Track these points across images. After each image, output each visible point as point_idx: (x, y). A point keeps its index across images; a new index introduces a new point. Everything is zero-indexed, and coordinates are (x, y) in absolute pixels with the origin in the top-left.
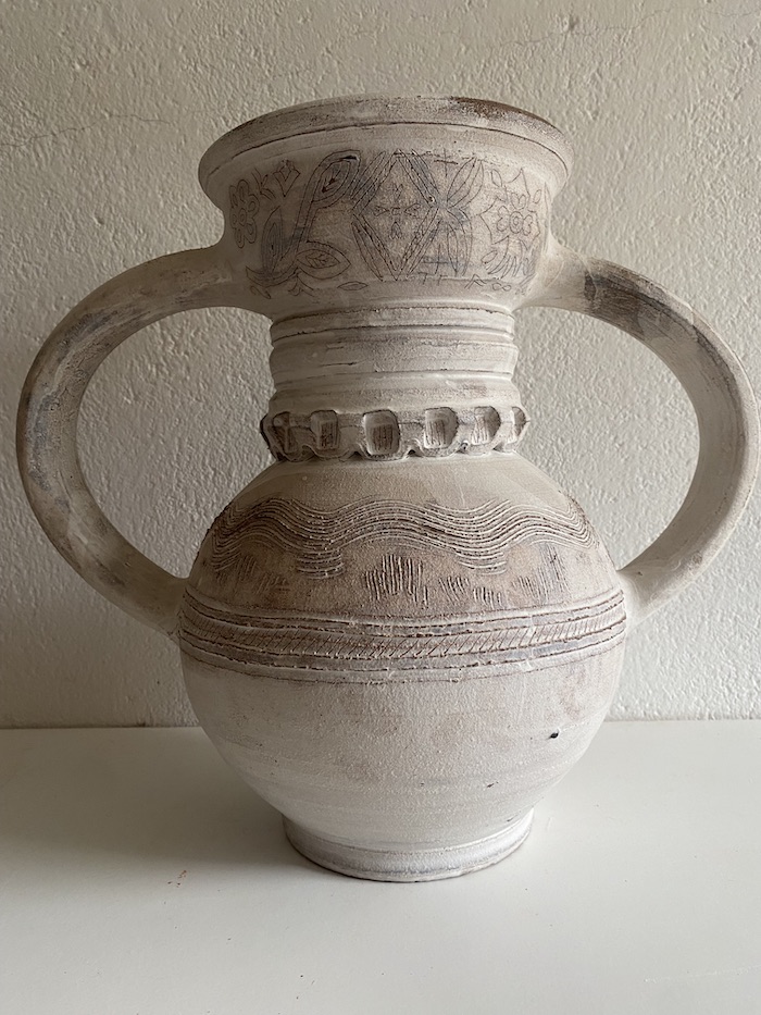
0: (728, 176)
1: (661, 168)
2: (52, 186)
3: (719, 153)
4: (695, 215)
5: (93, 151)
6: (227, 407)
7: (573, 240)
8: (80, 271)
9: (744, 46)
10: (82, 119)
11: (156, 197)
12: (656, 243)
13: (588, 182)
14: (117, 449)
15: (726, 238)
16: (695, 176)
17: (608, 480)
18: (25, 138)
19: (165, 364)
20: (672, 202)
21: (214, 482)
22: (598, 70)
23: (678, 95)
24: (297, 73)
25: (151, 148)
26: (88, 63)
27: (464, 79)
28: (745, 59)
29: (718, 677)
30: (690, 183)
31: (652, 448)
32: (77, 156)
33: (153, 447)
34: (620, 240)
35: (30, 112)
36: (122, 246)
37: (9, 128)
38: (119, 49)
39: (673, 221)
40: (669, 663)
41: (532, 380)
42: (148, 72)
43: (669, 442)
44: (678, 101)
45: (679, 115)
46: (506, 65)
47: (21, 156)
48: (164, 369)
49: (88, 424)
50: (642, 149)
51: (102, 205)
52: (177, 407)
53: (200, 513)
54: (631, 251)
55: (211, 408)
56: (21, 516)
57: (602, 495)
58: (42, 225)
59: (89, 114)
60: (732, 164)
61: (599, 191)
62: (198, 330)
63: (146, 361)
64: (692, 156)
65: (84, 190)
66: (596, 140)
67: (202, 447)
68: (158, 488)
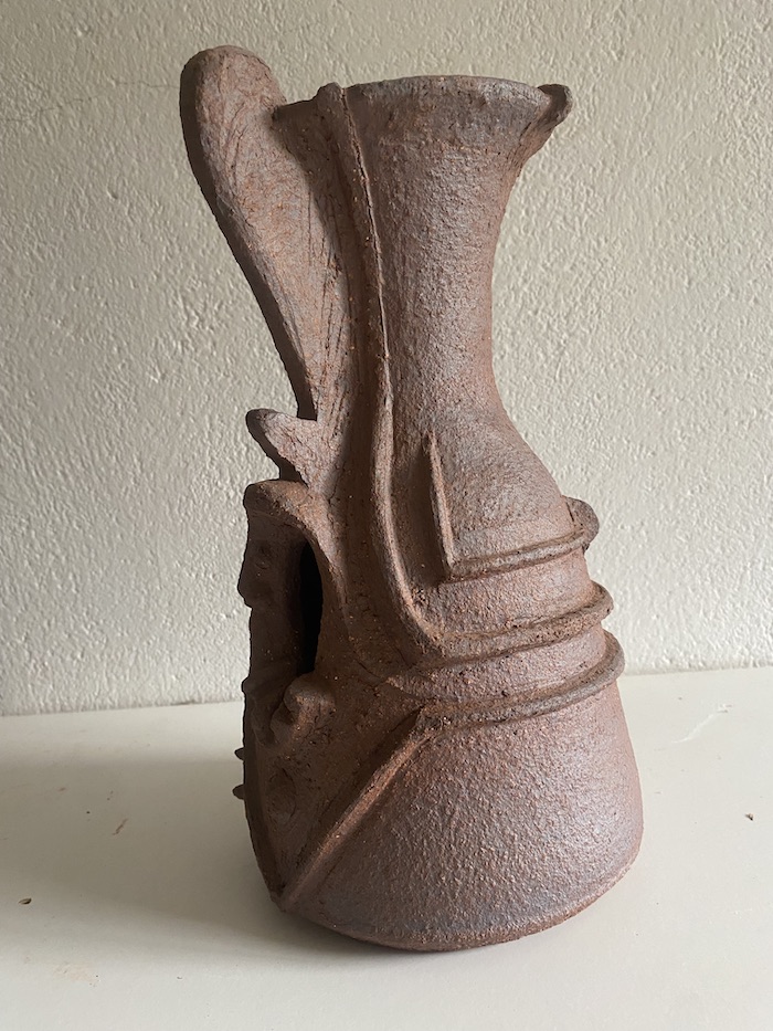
0: (760, 112)
1: (691, 107)
2: (62, 161)
3: (750, 89)
4: (727, 156)
5: (102, 122)
6: (256, 381)
7: (601, 188)
8: (97, 248)
10: (87, 88)
11: (169, 166)
12: (688, 188)
13: (615, 127)
14: (147, 429)
15: (759, 178)
16: (725, 115)
17: (645, 435)
18: (30, 112)
19: (190, 340)
20: (703, 142)
21: (247, 458)
22: (621, 7)
23: (706, 29)
24: (308, 27)
25: (162, 115)
26: (90, 27)
27: (482, 24)
29: (762, 626)
30: (721, 122)
31: (689, 400)
32: (86, 128)
33: (183, 425)
34: (650, 186)
35: (34, 84)
36: (138, 220)
37: (12, 102)
38: (122, 12)
39: (704, 162)
40: (712, 614)
41: (565, 335)
42: (154, 33)
43: (707, 392)
44: (706, 35)
45: (707, 50)
46: (525, 7)
47: (27, 132)
48: (190, 346)
49: (116, 406)
50: (670, 88)
51: (115, 178)
52: (205, 383)
53: (235, 490)
54: (662, 197)
55: (239, 383)
56: (55, 503)
57: (641, 450)
58: (55, 203)
59: (95, 83)
60: (763, 98)
61: (627, 136)
62: (222, 303)
63: (171, 338)
64: (722, 93)
65: (95, 163)
66: (622, 81)
67: (233, 423)
68: (191, 467)
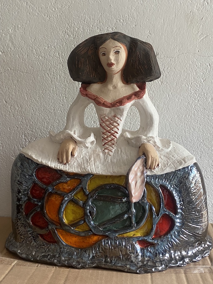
9: (207, 66)
28: (207, 70)
